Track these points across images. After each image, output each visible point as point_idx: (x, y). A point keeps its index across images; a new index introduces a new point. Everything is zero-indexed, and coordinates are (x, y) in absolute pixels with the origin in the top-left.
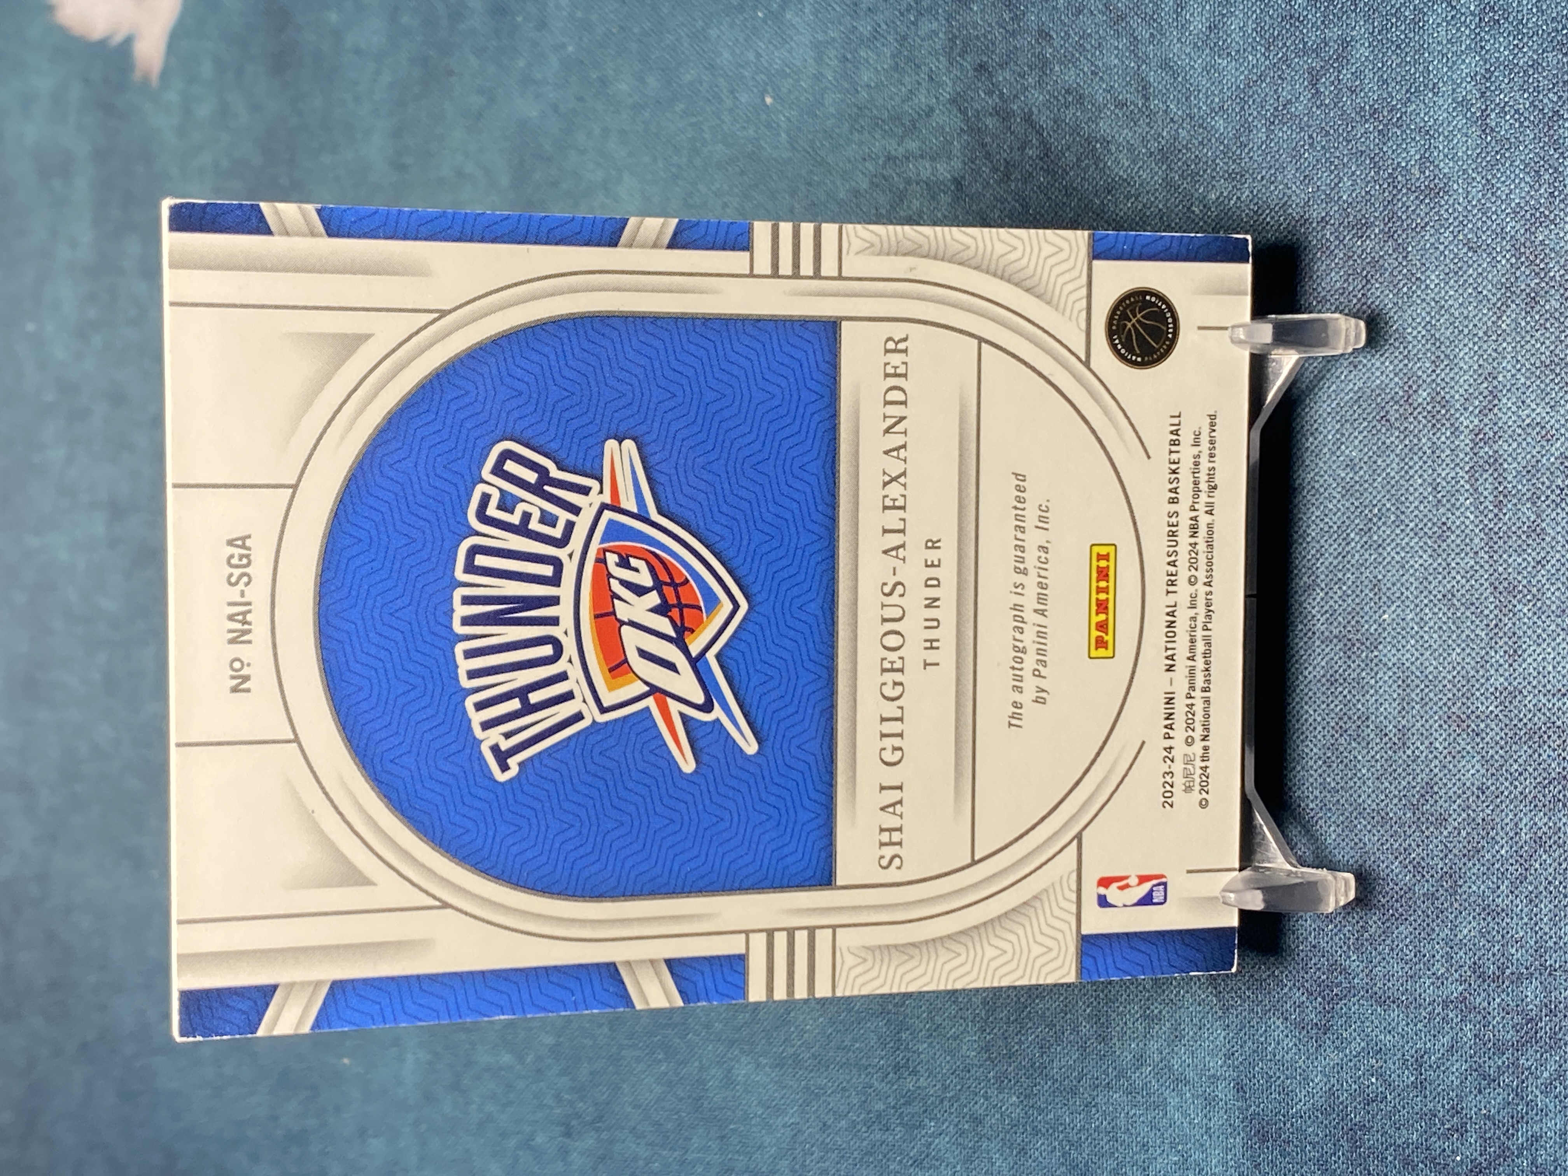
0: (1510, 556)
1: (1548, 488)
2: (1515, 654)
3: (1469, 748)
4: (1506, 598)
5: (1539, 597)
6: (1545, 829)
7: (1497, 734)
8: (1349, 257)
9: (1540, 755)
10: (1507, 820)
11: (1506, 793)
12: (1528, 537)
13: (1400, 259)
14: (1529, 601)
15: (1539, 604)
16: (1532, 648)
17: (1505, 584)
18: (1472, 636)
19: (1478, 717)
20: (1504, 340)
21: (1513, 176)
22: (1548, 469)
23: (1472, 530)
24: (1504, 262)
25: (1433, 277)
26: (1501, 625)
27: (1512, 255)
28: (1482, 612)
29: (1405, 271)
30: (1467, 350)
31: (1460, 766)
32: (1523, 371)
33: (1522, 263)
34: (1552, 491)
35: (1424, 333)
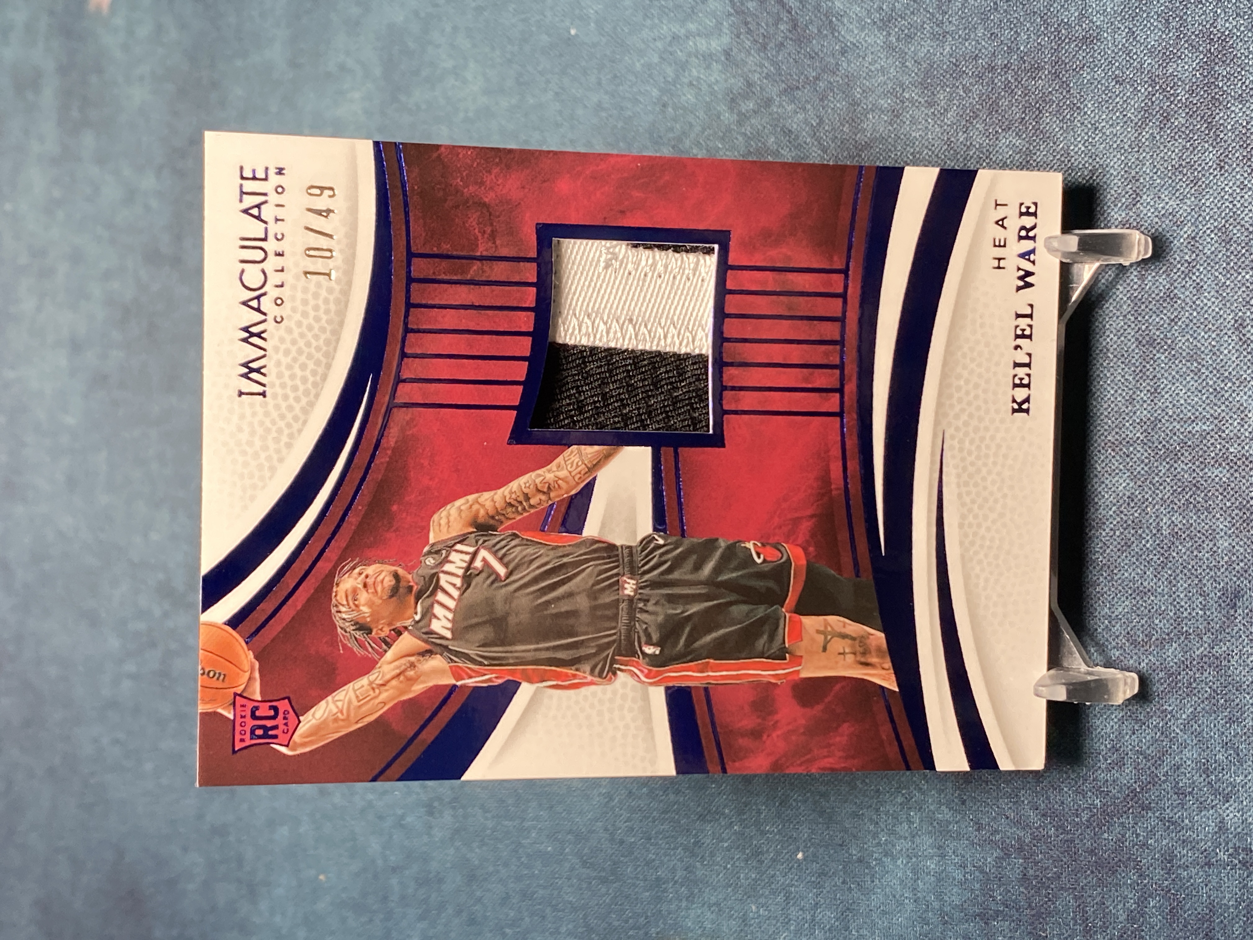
0: (1151, 317)
1: (1179, 262)
2: (1155, 392)
3: (1121, 467)
4: (1147, 349)
5: (1173, 346)
6: (1180, 526)
7: (1142, 454)
8: (1026, 95)
9: (1176, 469)
10: (1151, 521)
11: (1150, 500)
12: (1164, 301)
13: (1064, 94)
14: (1166, 350)
15: (1173, 352)
16: (1169, 386)
17: (1147, 338)
18: (1123, 380)
19: (1128, 442)
20: (1144, 150)
21: (1149, 25)
22: (1178, 248)
23: (1122, 299)
24: (1143, 90)
25: (1089, 106)
26: (1144, 370)
27: (1149, 86)
28: (1129, 361)
29: (1068, 102)
30: (1115, 160)
31: (1114, 481)
32: (1159, 173)
33: (1157, 91)
34: (1182, 265)
35: (1083, 148)
